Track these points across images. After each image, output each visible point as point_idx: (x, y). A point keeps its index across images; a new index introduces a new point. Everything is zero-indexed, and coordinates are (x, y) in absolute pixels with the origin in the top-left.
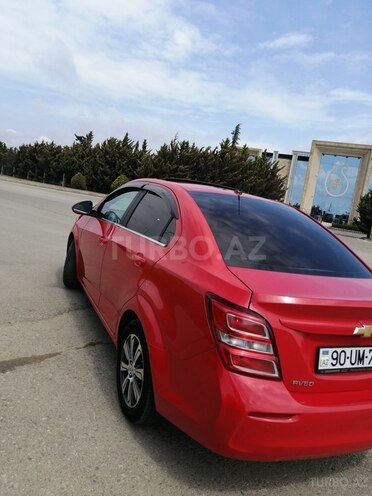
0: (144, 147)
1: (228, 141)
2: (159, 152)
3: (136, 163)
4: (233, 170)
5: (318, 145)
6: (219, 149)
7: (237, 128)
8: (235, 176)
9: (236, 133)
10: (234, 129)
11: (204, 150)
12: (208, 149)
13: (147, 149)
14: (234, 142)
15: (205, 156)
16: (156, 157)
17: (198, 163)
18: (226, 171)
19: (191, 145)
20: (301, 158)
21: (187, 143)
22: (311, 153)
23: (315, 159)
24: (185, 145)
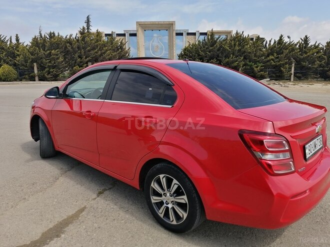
0: (17, 40)
1: (84, 28)
2: (32, 43)
3: (14, 53)
4: (94, 49)
5: (140, 24)
6: (79, 35)
7: (88, 18)
8: (96, 53)
9: (88, 22)
10: (86, 19)
11: (68, 37)
12: (71, 35)
13: (20, 41)
14: (88, 28)
15: (69, 41)
16: (31, 47)
17: (66, 47)
18: (89, 51)
19: (56, 35)
20: (132, 35)
21: (54, 33)
22: (137, 31)
23: (140, 34)
24: (52, 35)
